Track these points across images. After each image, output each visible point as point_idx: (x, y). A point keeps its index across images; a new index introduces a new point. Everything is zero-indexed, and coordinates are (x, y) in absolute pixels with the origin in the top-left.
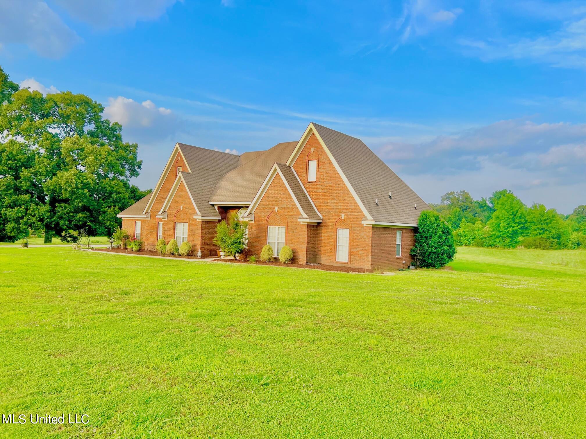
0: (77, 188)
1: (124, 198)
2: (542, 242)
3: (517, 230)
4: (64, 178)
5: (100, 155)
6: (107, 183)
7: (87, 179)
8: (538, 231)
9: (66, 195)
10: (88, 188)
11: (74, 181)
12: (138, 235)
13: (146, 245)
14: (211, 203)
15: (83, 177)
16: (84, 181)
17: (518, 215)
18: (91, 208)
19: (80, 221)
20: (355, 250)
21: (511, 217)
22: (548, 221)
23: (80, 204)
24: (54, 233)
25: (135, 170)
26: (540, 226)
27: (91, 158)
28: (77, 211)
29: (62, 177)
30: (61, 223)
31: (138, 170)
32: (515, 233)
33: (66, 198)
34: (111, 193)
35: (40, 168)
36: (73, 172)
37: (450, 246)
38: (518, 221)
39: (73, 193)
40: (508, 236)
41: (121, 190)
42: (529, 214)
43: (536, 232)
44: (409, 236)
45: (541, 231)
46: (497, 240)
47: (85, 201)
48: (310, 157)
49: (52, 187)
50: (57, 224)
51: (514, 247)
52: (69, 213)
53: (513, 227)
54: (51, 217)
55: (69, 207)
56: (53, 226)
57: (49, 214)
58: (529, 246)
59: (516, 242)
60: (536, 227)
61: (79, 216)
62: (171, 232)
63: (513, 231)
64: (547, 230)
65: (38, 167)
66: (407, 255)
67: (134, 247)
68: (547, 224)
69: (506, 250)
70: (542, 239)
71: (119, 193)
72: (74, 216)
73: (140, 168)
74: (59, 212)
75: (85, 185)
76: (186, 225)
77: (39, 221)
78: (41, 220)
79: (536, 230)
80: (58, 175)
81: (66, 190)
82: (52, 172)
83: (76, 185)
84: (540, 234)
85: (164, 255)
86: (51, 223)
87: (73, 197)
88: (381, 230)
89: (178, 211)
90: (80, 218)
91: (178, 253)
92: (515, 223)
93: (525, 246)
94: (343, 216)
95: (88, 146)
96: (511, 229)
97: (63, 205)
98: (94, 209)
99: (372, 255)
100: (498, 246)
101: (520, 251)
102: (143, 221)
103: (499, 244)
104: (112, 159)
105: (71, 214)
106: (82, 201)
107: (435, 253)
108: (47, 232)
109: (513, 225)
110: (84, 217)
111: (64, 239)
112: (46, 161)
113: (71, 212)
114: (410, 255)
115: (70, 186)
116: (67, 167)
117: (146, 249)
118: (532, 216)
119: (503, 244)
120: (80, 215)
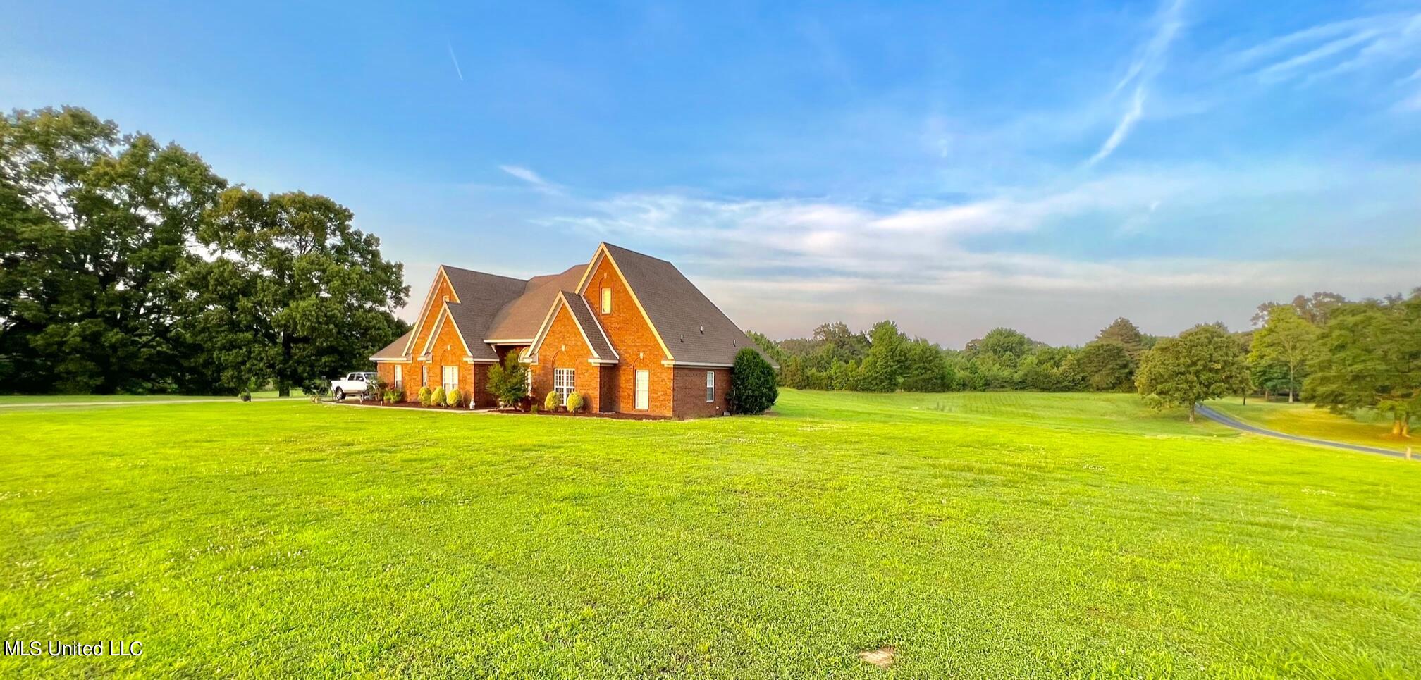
0: (320, 323)
1: (385, 336)
2: (923, 384)
3: (896, 370)
4: (300, 310)
5: (349, 279)
6: (361, 316)
7: (331, 311)
8: (920, 370)
9: (303, 332)
10: (334, 323)
11: (313, 313)
12: (400, 383)
13: (409, 394)
14: (486, 341)
15: (326, 308)
16: (328, 314)
17: (898, 351)
18: (341, 349)
19: (326, 366)
20: (655, 396)
21: (889, 354)
22: (931, 358)
23: (325, 344)
24: (291, 382)
25: (401, 299)
26: (922, 365)
27: (336, 283)
28: (321, 352)
29: (297, 308)
30: (300, 369)
31: (405, 299)
32: (894, 373)
33: (305, 337)
34: (367, 329)
35: (264, 296)
36: (312, 302)
37: (770, 389)
38: (897, 359)
39: (313, 329)
40: (886, 377)
41: (381, 324)
42: (910, 351)
43: (917, 372)
44: (723, 377)
45: (924, 371)
46: (874, 382)
47: (330, 339)
48: (603, 284)
49: (283, 322)
50: (295, 371)
51: (893, 391)
52: (310, 357)
53: (891, 367)
54: (285, 362)
55: (309, 349)
56: (288, 373)
57: (282, 358)
58: (909, 388)
59: (895, 384)
60: (917, 366)
61: (323, 360)
62: (438, 378)
63: (892, 371)
64: (929, 370)
65: (261, 295)
66: (722, 400)
67: (392, 397)
68: (930, 361)
69: (884, 394)
70: (924, 380)
71: (379, 329)
72: (317, 361)
73: (407, 295)
74: (295, 354)
75: (330, 319)
76: (456, 369)
77: (268, 367)
78: (272, 366)
79: (917, 369)
80: (291, 305)
81: (303, 325)
82: (283, 301)
83: (317, 318)
84: (922, 374)
85: (429, 406)
86: (285, 370)
87: (314, 335)
88: (686, 372)
89: (445, 351)
90: (325, 362)
91: (446, 403)
92: (894, 362)
93: (905, 389)
94: (641, 355)
95: (331, 267)
96: (889, 369)
97: (301, 345)
98: (345, 349)
99: (674, 401)
100: (875, 390)
101: (899, 395)
102: (403, 365)
103: (875, 388)
104: (366, 283)
105: (313, 358)
106: (327, 340)
107: (752, 397)
108: (282, 382)
109: (892, 364)
110: (332, 361)
111: (308, 390)
112: (273, 287)
113: (312, 355)
114: (725, 399)
115: (309, 320)
116: (304, 294)
117: (409, 400)
118: (913, 353)
119: (881, 386)
120: (325, 359)
